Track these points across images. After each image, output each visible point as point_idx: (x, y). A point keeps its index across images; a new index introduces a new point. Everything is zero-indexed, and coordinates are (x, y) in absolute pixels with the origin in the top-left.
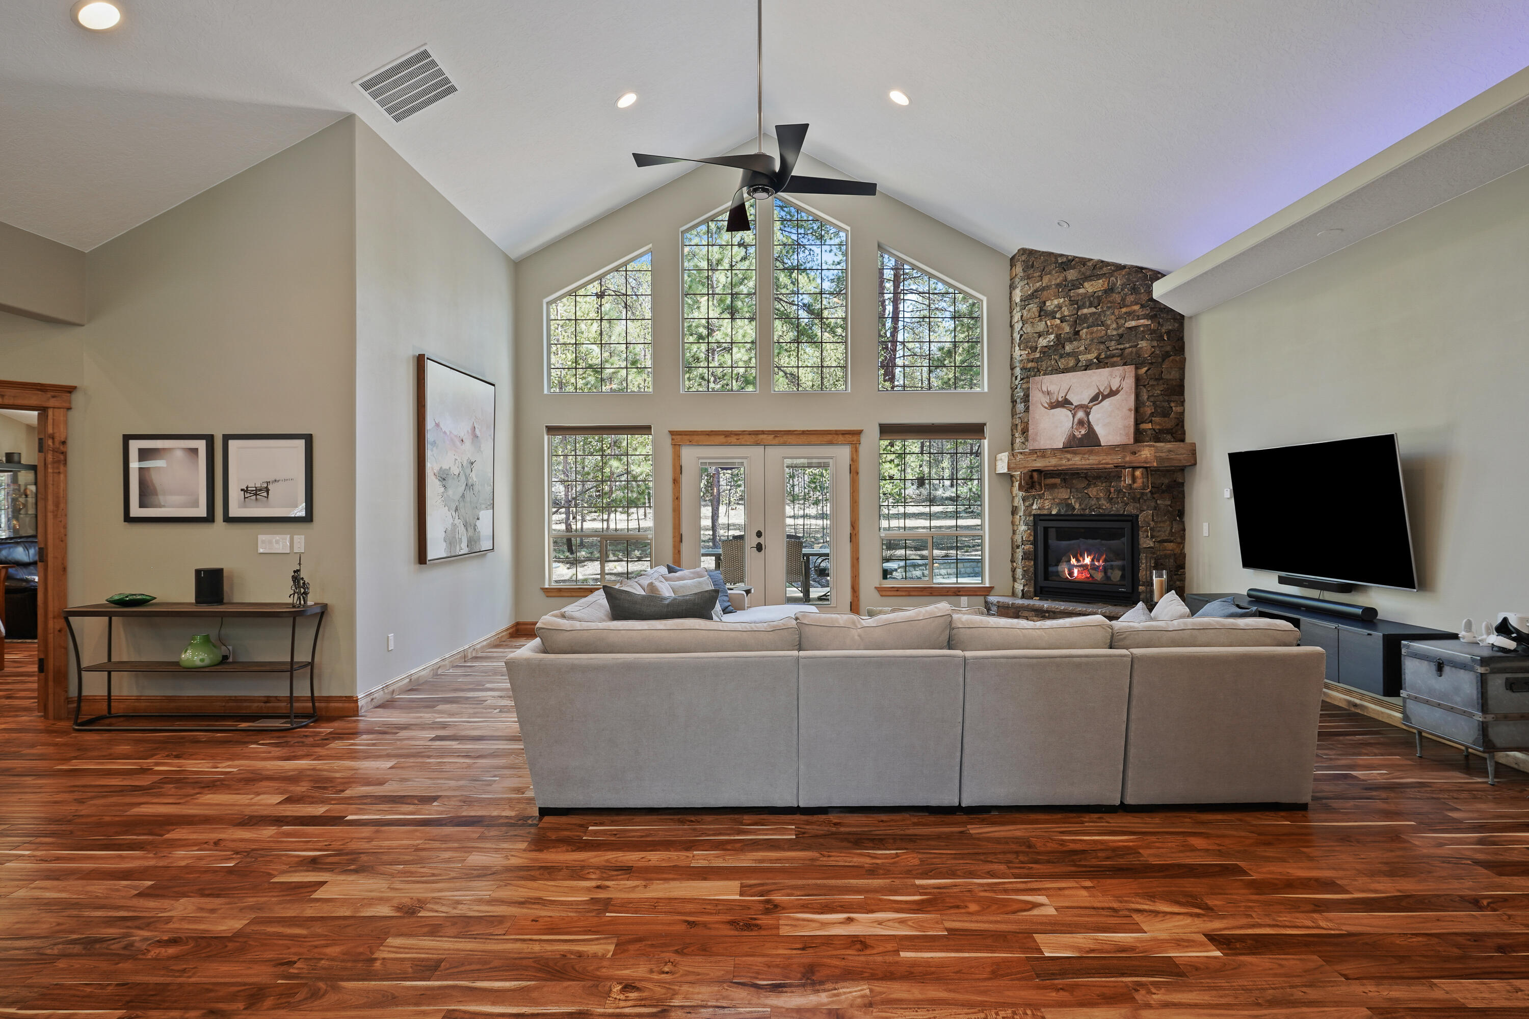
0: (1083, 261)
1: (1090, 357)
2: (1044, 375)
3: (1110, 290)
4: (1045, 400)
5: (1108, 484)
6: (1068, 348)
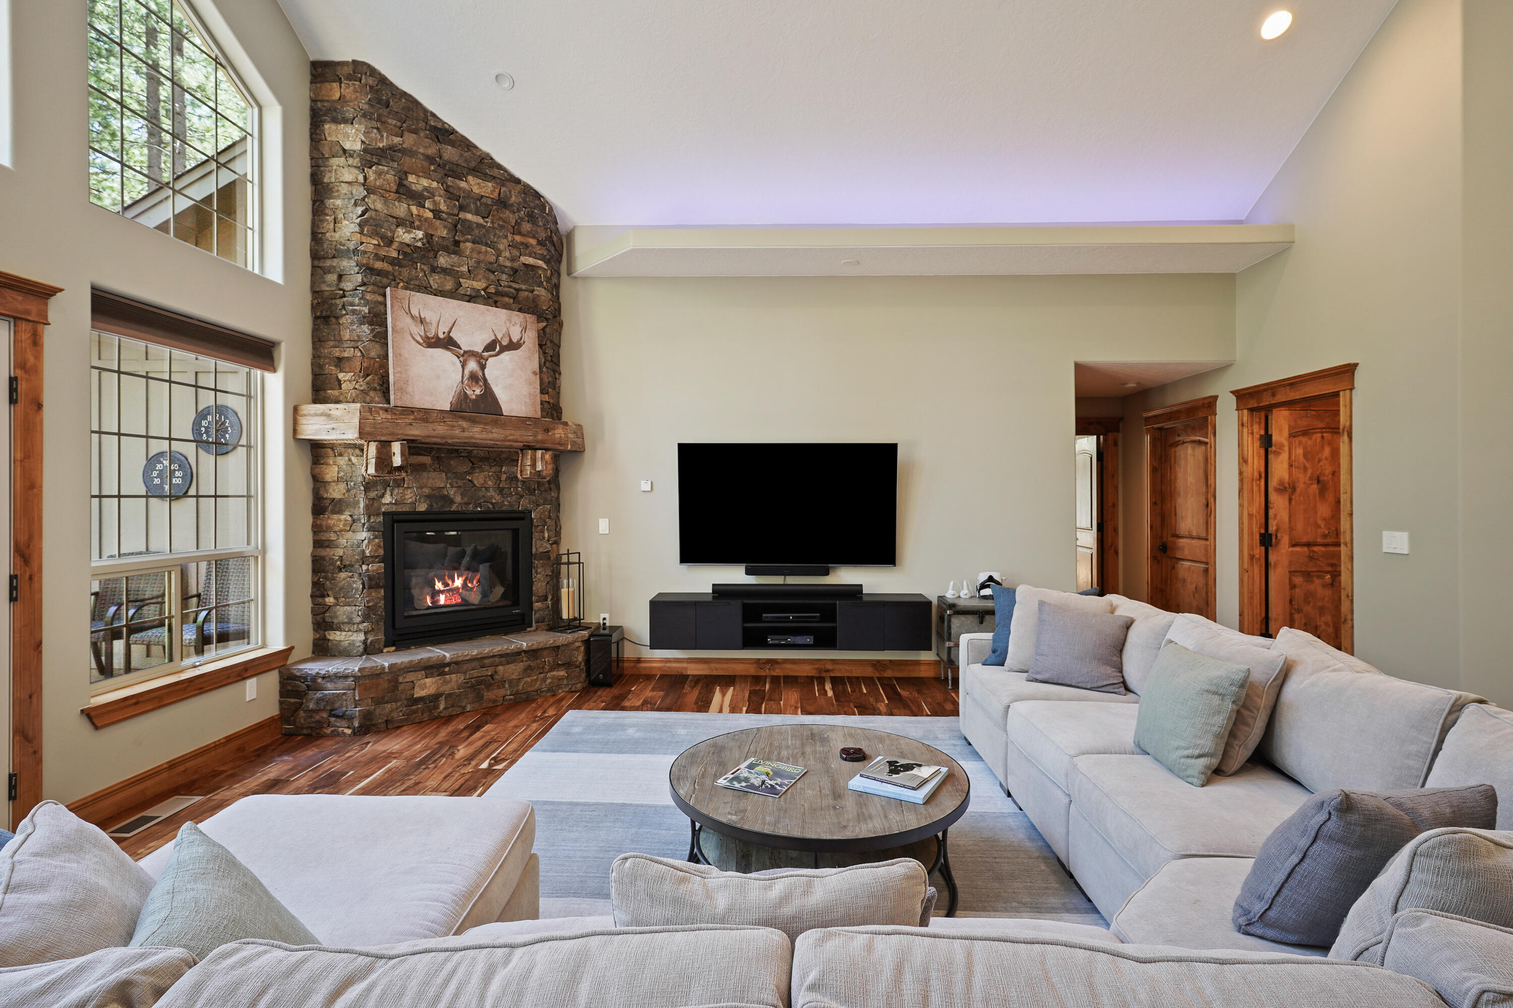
0: (466, 143)
1: (475, 284)
2: (406, 288)
3: (502, 203)
4: (418, 331)
5: (498, 469)
6: (443, 260)
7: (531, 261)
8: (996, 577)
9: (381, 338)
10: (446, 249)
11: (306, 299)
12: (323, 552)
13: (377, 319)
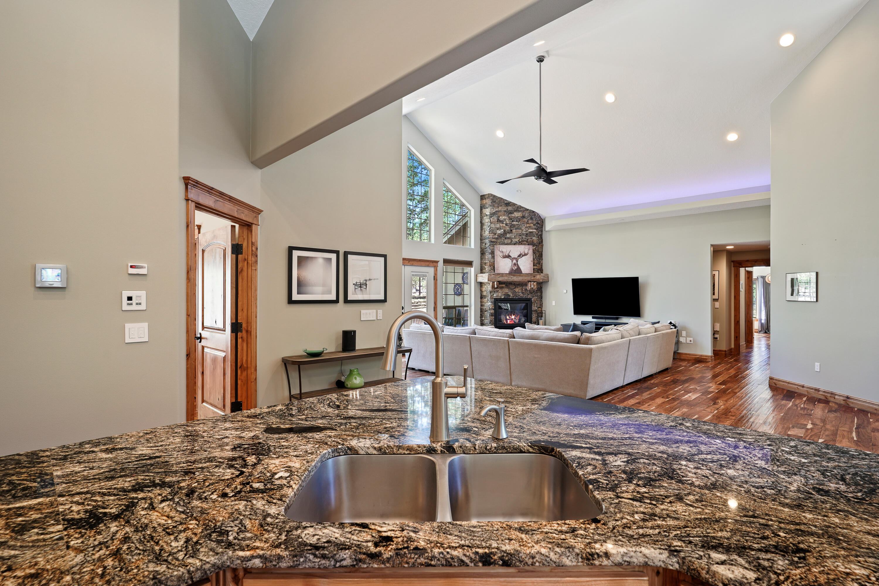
0: (514, 204)
1: (516, 240)
2: (499, 245)
3: (523, 217)
4: (501, 254)
5: (522, 287)
6: (508, 236)
7: (531, 230)
8: (673, 322)
9: (493, 257)
10: (509, 233)
11: (479, 250)
12: (482, 307)
13: (493, 253)
